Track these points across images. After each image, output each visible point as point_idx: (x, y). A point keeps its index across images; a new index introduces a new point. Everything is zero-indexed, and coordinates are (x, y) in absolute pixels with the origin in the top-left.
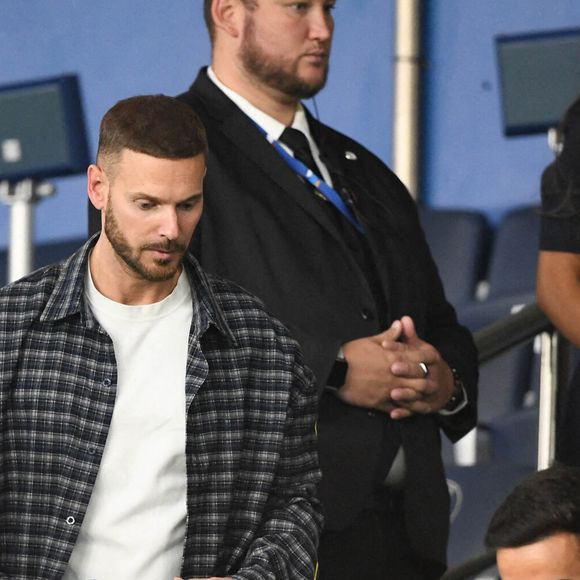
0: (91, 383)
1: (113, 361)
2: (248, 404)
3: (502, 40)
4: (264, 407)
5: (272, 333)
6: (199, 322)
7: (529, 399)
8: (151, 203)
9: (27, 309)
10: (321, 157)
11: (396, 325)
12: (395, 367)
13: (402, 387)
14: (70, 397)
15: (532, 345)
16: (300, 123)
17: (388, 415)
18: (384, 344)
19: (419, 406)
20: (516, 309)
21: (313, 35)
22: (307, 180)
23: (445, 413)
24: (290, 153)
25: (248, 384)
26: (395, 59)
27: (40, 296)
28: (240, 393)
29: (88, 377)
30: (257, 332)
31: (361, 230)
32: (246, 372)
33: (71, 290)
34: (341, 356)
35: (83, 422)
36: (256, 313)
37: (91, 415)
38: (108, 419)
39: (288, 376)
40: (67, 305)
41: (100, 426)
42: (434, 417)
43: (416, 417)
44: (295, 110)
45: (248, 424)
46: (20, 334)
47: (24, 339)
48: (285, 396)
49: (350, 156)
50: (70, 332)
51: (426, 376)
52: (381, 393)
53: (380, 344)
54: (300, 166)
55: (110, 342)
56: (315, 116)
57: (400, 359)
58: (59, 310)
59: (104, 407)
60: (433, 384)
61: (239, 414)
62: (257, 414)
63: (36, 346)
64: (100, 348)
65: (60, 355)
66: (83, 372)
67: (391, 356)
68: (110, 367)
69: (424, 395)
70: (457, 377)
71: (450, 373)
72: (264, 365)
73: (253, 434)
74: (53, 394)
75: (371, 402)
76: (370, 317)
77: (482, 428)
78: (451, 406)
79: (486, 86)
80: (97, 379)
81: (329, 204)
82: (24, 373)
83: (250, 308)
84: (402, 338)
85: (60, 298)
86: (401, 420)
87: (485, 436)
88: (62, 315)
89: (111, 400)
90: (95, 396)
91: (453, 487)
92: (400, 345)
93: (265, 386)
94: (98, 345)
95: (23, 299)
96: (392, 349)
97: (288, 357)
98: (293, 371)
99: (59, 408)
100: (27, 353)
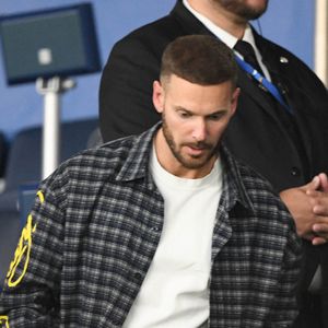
0: (144, 228)
1: (162, 215)
2: (253, 258)
4: (264, 260)
5: (276, 209)
6: (227, 198)
9: (106, 168)
10: (263, 61)
12: (315, 209)
13: (320, 222)
14: (128, 235)
16: (248, 37)
18: (308, 192)
22: (253, 77)
24: (241, 58)
25: (254, 243)
27: (116, 160)
28: (248, 249)
29: (142, 223)
30: (264, 207)
31: (292, 112)
32: (253, 235)
33: (139, 160)
35: (134, 254)
36: (265, 193)
37: (141, 251)
38: (151, 255)
39: (284, 240)
40: (136, 171)
41: (146, 259)
44: (245, 28)
45: (252, 272)
46: (98, 184)
47: (101, 188)
48: (280, 254)
50: (135, 189)
54: (248, 67)
55: (162, 201)
56: (259, 33)
57: (320, 203)
58: (130, 174)
59: (151, 246)
61: (246, 264)
62: (259, 265)
63: (109, 195)
64: (154, 204)
65: (125, 204)
66: (140, 219)
67: (313, 201)
68: (159, 219)
72: (267, 231)
73: (256, 279)
74: (117, 231)
76: (298, 174)
80: (149, 226)
81: (269, 94)
82: (98, 212)
83: (261, 189)
84: (320, 188)
85: (131, 165)
86: (319, 246)
88: (132, 178)
89: (156, 242)
90: (145, 238)
92: (319, 193)
93: (266, 246)
94: (153, 201)
95: (104, 160)
96: (314, 196)
97: (286, 227)
98: (288, 237)
99: (119, 241)
100: (102, 198)
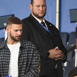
3: (70, 10)
7: (74, 57)
8: (17, 31)
11: (56, 48)
15: (74, 50)
17: (55, 60)
19: (59, 58)
20: (72, 46)
21: (40, 10)
23: (63, 59)
26: (56, 12)
34: (49, 52)
36: (29, 44)
42: (61, 60)
43: (59, 60)
49: (50, 25)
51: (60, 54)
52: (54, 57)
53: (54, 50)
60: (61, 56)
69: (60, 57)
70: (64, 55)
71: (63, 54)
75: (53, 58)
77: (68, 61)
78: (63, 58)
79: (68, 16)
87: (68, 62)
91: (64, 69)
